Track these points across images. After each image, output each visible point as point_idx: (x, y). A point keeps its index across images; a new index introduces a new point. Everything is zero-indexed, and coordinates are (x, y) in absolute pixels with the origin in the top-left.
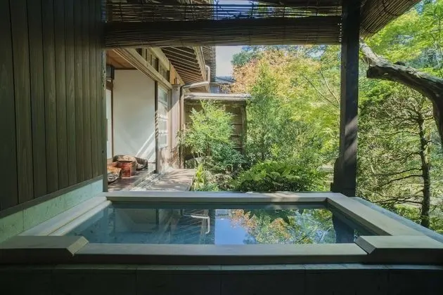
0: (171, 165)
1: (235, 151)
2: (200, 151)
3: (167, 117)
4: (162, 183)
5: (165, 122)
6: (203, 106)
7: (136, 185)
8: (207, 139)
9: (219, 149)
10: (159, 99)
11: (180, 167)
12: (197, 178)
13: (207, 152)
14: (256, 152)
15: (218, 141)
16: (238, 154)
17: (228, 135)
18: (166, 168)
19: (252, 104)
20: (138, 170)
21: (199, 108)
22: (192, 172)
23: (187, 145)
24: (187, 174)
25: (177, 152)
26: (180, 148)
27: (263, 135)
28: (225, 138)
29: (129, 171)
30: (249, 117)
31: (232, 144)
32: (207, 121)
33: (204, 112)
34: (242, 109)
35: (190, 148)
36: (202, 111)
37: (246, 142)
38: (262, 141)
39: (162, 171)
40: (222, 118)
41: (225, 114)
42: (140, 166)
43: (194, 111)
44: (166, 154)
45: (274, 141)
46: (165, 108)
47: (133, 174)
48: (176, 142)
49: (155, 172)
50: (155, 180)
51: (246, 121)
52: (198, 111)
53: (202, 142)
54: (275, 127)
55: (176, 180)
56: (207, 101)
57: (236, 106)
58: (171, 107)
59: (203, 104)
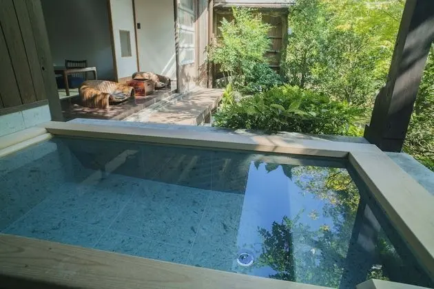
0: (198, 84)
1: (270, 70)
2: (230, 68)
3: (193, 29)
4: (179, 104)
5: (192, 35)
6: (235, 15)
7: (146, 107)
8: (239, 55)
9: (252, 67)
10: (178, 6)
11: (208, 87)
12: (224, 99)
13: (238, 70)
14: (294, 72)
15: (251, 58)
16: (274, 73)
17: (263, 50)
18: (191, 87)
19: (295, 12)
20: (157, 88)
21: (230, 18)
22: (219, 93)
23: (215, 62)
24: (212, 95)
25: (205, 70)
26: (208, 65)
27: (306, 51)
28: (259, 55)
29: (144, 90)
30: (291, 30)
31: (266, 61)
32: (240, 33)
33: (236, 23)
34: (283, 19)
35: (219, 65)
36: (233, 21)
37: (285, 60)
38: (304, 58)
39: (184, 91)
40: (258, 30)
41: (262, 25)
42: (160, 84)
43: (224, 21)
44: (192, 72)
45: (317, 59)
46: (192, 18)
47: (149, 94)
48: (204, 59)
49: (177, 91)
50: (172, 101)
51: (287, 36)
52: (229, 22)
53: (232, 59)
54: (322, 42)
55: (197, 102)
56: (240, 8)
57: (276, 14)
58: (198, 16)
59: (235, 13)
